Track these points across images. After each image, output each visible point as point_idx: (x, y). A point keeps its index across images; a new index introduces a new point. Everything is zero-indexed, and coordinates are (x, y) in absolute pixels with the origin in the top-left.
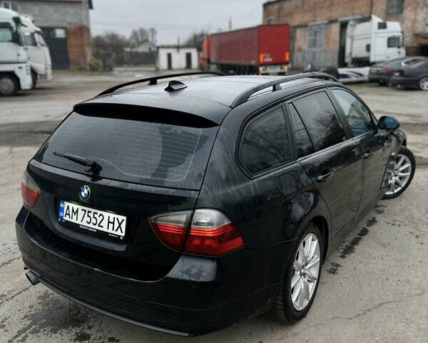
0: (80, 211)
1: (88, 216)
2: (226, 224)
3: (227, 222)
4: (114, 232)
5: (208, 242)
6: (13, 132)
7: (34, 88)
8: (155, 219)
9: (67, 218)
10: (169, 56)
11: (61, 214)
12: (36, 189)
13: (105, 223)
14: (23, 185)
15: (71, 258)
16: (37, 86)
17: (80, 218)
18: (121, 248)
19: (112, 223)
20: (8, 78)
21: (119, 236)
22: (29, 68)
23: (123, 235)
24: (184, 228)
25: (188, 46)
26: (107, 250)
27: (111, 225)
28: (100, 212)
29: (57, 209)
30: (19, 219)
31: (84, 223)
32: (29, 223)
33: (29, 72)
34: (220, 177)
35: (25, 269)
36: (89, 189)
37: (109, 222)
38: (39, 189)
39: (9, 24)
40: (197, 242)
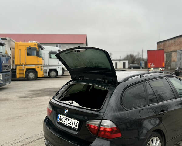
0: (64, 118)
1: (67, 120)
2: (114, 127)
3: (115, 126)
4: (74, 127)
5: (107, 133)
6: (52, 91)
7: (63, 75)
8: (88, 123)
9: (60, 121)
10: (116, 64)
11: (58, 119)
12: (51, 110)
13: (71, 123)
14: (48, 108)
15: (60, 136)
16: (64, 74)
17: (64, 121)
18: (76, 133)
19: (74, 123)
20: (54, 71)
21: (76, 128)
22: (62, 68)
23: (77, 128)
24: (98, 127)
25: (125, 60)
26: (71, 133)
27: (74, 124)
28: (70, 119)
29: (57, 117)
30: (45, 121)
31: (65, 123)
32: (48, 122)
33: (62, 69)
34: (113, 109)
35: (45, 140)
36: (67, 110)
37: (73, 123)
38: (52, 110)
39: (56, 52)
40: (103, 133)
